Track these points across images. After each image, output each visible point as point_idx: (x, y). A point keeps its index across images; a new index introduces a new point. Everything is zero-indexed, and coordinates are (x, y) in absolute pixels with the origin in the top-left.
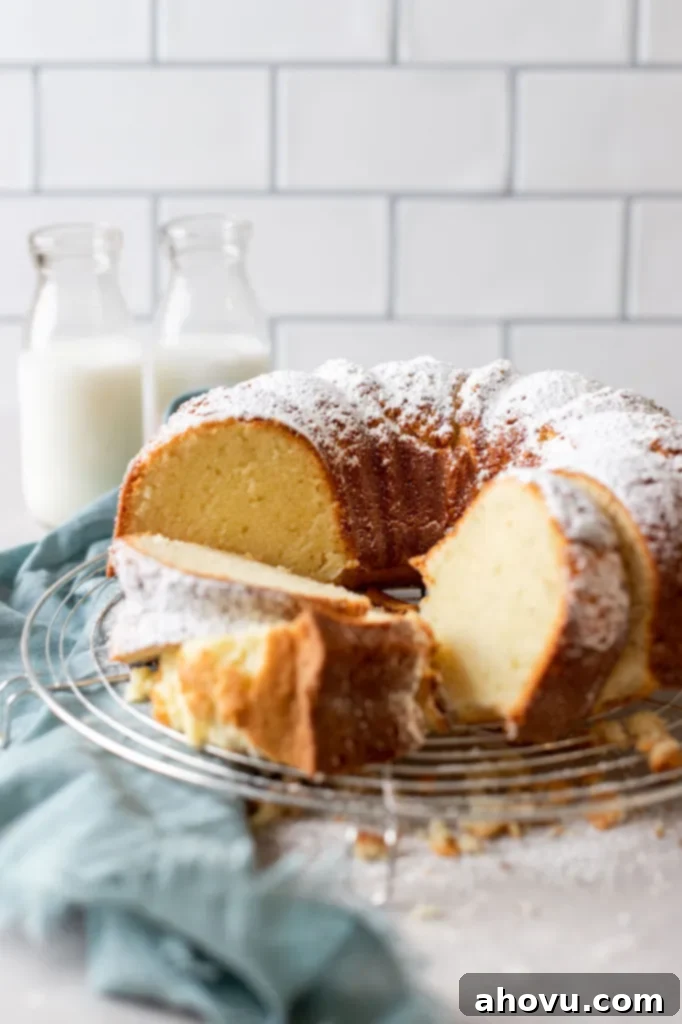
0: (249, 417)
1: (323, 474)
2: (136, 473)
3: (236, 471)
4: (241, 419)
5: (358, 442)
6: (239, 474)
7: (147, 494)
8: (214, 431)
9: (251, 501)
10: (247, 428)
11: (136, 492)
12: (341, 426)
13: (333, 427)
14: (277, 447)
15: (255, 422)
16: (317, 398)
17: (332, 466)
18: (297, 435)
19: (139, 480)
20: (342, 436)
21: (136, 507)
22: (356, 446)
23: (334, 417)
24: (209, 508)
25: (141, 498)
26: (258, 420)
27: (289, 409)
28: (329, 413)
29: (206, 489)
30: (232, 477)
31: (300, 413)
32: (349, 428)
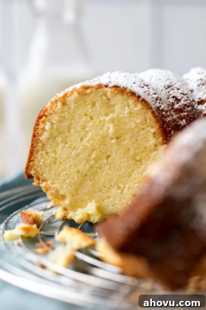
0: (111, 85)
1: (157, 126)
2: (42, 114)
3: (102, 118)
4: (106, 86)
5: (187, 111)
6: (104, 120)
7: (48, 126)
8: (88, 91)
9: (112, 139)
10: (109, 91)
11: (41, 126)
12: (178, 100)
13: (172, 100)
14: (129, 106)
15: (114, 88)
16: (167, 83)
17: (164, 122)
18: (141, 99)
19: (44, 118)
20: (176, 106)
21: (41, 135)
22: (186, 114)
23: (175, 95)
24: (86, 140)
25: (44, 129)
26: (116, 87)
27: (142, 85)
28: (172, 92)
29: (84, 128)
30: (100, 122)
31: (149, 88)
32: (182, 102)
